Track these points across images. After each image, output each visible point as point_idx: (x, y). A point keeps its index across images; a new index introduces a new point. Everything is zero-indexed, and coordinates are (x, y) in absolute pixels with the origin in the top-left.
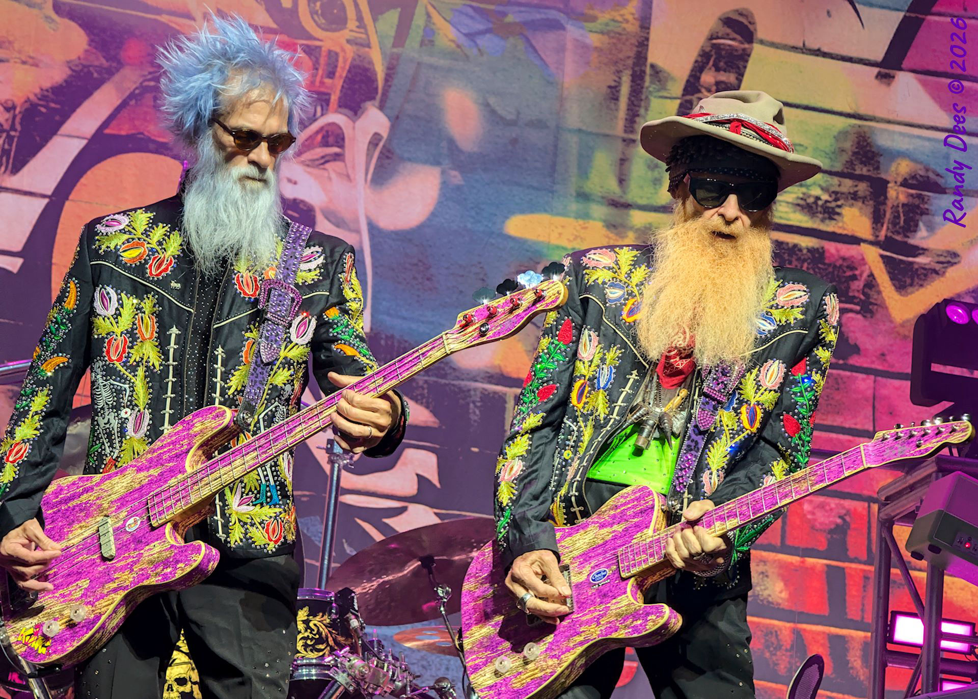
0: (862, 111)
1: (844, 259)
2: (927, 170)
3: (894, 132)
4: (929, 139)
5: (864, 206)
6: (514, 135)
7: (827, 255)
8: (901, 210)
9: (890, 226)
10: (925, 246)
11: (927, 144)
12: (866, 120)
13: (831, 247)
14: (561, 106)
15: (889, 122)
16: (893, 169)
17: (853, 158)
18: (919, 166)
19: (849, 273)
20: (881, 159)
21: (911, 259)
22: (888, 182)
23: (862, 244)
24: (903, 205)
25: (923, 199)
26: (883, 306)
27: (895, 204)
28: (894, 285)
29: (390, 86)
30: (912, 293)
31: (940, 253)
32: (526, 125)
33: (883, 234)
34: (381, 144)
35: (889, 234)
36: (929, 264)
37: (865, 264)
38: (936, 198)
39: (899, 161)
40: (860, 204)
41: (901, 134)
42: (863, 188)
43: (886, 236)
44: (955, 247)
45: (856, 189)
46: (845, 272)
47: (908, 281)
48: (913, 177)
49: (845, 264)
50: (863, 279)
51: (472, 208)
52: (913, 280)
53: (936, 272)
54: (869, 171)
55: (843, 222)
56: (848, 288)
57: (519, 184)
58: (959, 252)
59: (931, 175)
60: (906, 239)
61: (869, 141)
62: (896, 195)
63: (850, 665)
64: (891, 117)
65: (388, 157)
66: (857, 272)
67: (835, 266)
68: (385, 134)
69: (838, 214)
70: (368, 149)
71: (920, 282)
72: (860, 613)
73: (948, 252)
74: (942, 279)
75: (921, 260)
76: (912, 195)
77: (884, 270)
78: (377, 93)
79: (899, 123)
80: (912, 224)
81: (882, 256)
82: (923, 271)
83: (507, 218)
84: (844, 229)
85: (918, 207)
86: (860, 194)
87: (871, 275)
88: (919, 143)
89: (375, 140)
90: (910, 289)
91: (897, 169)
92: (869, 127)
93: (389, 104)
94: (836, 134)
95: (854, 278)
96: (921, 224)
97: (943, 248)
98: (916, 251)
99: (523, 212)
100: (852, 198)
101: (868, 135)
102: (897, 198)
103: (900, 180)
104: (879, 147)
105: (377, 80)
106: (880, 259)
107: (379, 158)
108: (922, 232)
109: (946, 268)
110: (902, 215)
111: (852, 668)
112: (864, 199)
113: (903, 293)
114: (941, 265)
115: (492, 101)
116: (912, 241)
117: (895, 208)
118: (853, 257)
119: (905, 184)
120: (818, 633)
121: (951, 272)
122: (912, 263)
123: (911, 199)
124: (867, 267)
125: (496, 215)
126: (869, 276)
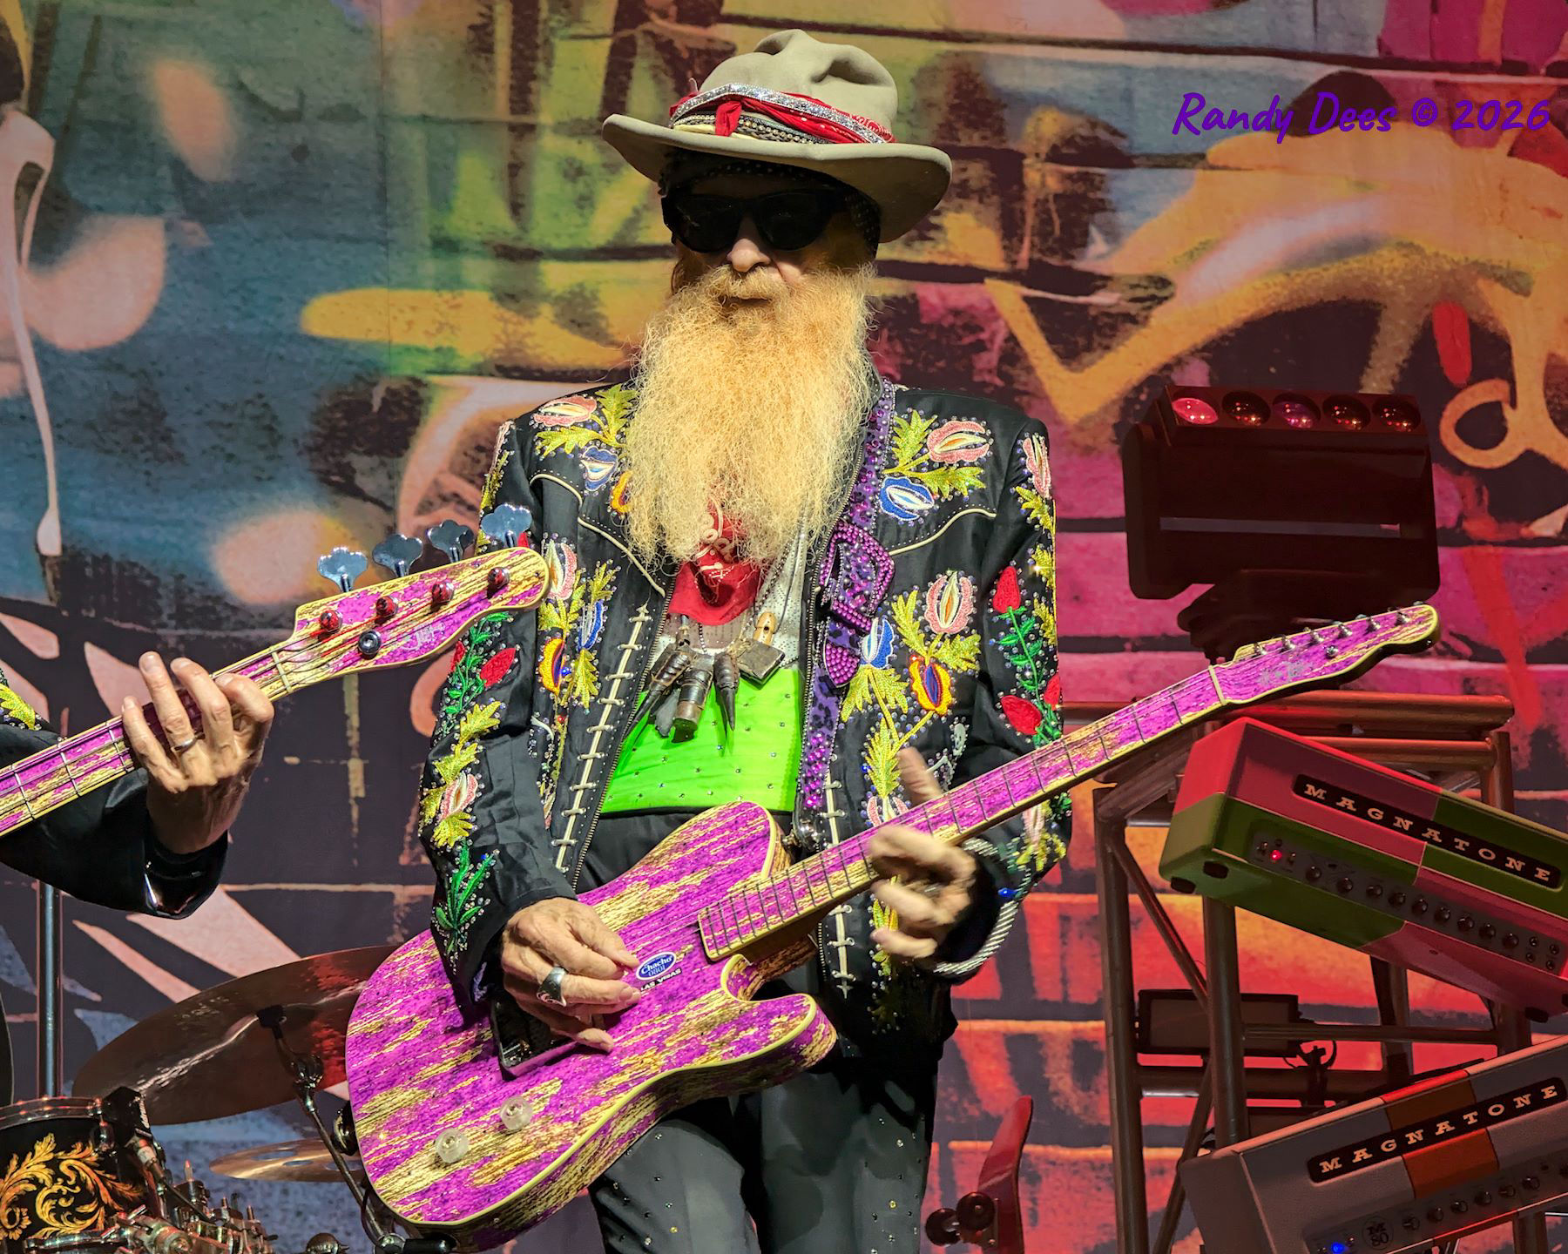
0: (959, 25)
1: (956, 313)
2: (1094, 125)
3: (1023, 60)
4: (1091, 66)
5: (981, 207)
6: (299, 140)
7: (923, 308)
8: (1052, 207)
9: (1036, 240)
10: (1106, 272)
11: (1087, 75)
12: (968, 41)
13: (931, 293)
14: (384, 73)
15: (1011, 40)
16: (1029, 127)
17: (952, 118)
18: (1078, 120)
19: (968, 340)
20: (1006, 114)
21: (1082, 299)
22: (1023, 156)
23: (987, 281)
24: (1056, 196)
25: (1092, 181)
26: (1039, 395)
27: (1041, 197)
28: (1056, 352)
29: (46, 69)
30: (1092, 363)
31: (1135, 282)
32: (321, 118)
33: (1024, 254)
34: (41, 184)
35: (1037, 256)
36: (1117, 304)
37: (997, 317)
38: (1115, 178)
39: (1038, 113)
40: (974, 204)
41: (1039, 62)
42: (976, 172)
43: (1031, 260)
44: (1164, 267)
45: (964, 176)
46: (960, 338)
47: (1081, 341)
48: (1069, 142)
49: (959, 323)
50: (996, 347)
51: (234, 291)
52: (1090, 340)
53: (1131, 319)
54: (984, 138)
55: (946, 241)
56: (970, 367)
57: (320, 236)
58: (1170, 276)
59: (1103, 135)
60: (1068, 263)
61: (979, 80)
62: (1041, 178)
63: (1051, 1089)
64: (1014, 31)
65: (57, 209)
66: (984, 336)
67: (941, 329)
68: (46, 163)
69: (937, 227)
70: (17, 197)
71: (1105, 342)
72: (1060, 986)
73: (1150, 278)
74: (1144, 331)
75: (1101, 299)
76: (1069, 177)
77: (1035, 326)
78: (22, 85)
79: (1031, 41)
80: (1077, 231)
81: (1027, 299)
82: (1106, 320)
83: (303, 303)
84: (951, 255)
85: (1084, 197)
86: (973, 184)
87: (1012, 338)
88: (1073, 75)
89: (29, 177)
90: (1087, 357)
91: (1036, 129)
92: (977, 54)
93: (48, 104)
94: (913, 74)
95: (980, 347)
96: (1093, 231)
97: (1140, 272)
98: (1092, 282)
99: (332, 288)
100: (959, 196)
101: (974, 70)
102: (1043, 184)
103: (1044, 149)
104: (997, 90)
105: (18, 60)
106: (1024, 306)
107: (41, 212)
108: (1098, 245)
109: (1150, 308)
110: (1055, 216)
111: (1056, 1093)
112: (981, 194)
113: (1074, 365)
114: (1139, 305)
115: (247, 77)
116: (1081, 265)
117: (1041, 204)
118: (972, 307)
119: (1055, 156)
120: (986, 1035)
121: (1159, 315)
122: (1086, 306)
123: (1068, 184)
124: (1002, 323)
125: (281, 299)
126: (1006, 341)
